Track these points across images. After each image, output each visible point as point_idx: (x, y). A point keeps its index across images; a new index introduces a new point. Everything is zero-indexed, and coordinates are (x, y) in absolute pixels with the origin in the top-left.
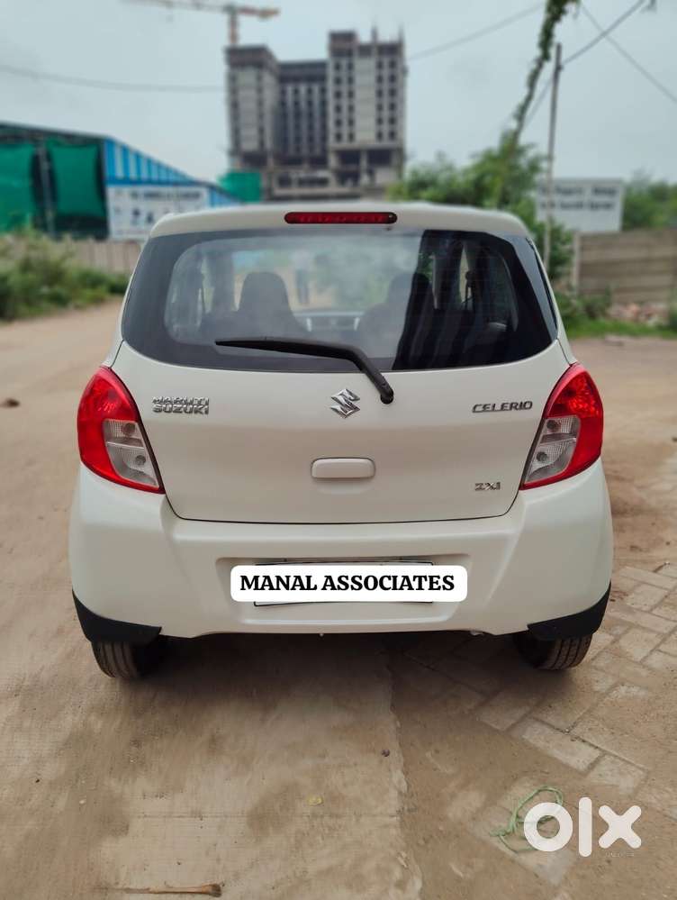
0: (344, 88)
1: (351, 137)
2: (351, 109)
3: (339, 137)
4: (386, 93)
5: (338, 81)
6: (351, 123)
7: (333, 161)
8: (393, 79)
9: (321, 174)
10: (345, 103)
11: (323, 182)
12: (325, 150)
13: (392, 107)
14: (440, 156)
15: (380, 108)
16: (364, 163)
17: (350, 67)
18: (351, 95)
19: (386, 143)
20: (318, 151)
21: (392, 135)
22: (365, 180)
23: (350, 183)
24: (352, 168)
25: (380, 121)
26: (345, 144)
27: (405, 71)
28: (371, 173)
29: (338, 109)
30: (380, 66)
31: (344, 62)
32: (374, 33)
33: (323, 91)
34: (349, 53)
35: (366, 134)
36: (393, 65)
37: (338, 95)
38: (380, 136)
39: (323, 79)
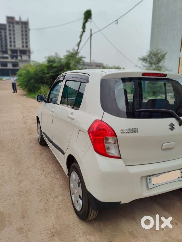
0: (12, 32)
1: (15, 46)
2: (14, 38)
3: (11, 46)
4: (24, 35)
5: (10, 30)
6: (14, 42)
7: (9, 52)
8: (26, 31)
9: (6, 56)
10: (12, 36)
11: (7, 58)
12: (6, 49)
13: (26, 39)
14: (56, 54)
15: (23, 39)
16: (19, 54)
17: (13, 27)
18: (14, 34)
19: (25, 48)
20: (4, 49)
21: (27, 46)
22: (19, 58)
23: (15, 58)
24: (15, 54)
25: (23, 42)
26: (13, 48)
27: (29, 30)
28: (21, 56)
29: (10, 38)
30: (22, 27)
31: (12, 25)
32: (20, 18)
33: (5, 33)
34: (13, 23)
35: (19, 45)
36: (26, 28)
37: (10, 34)
38: (23, 46)
39: (5, 29)
